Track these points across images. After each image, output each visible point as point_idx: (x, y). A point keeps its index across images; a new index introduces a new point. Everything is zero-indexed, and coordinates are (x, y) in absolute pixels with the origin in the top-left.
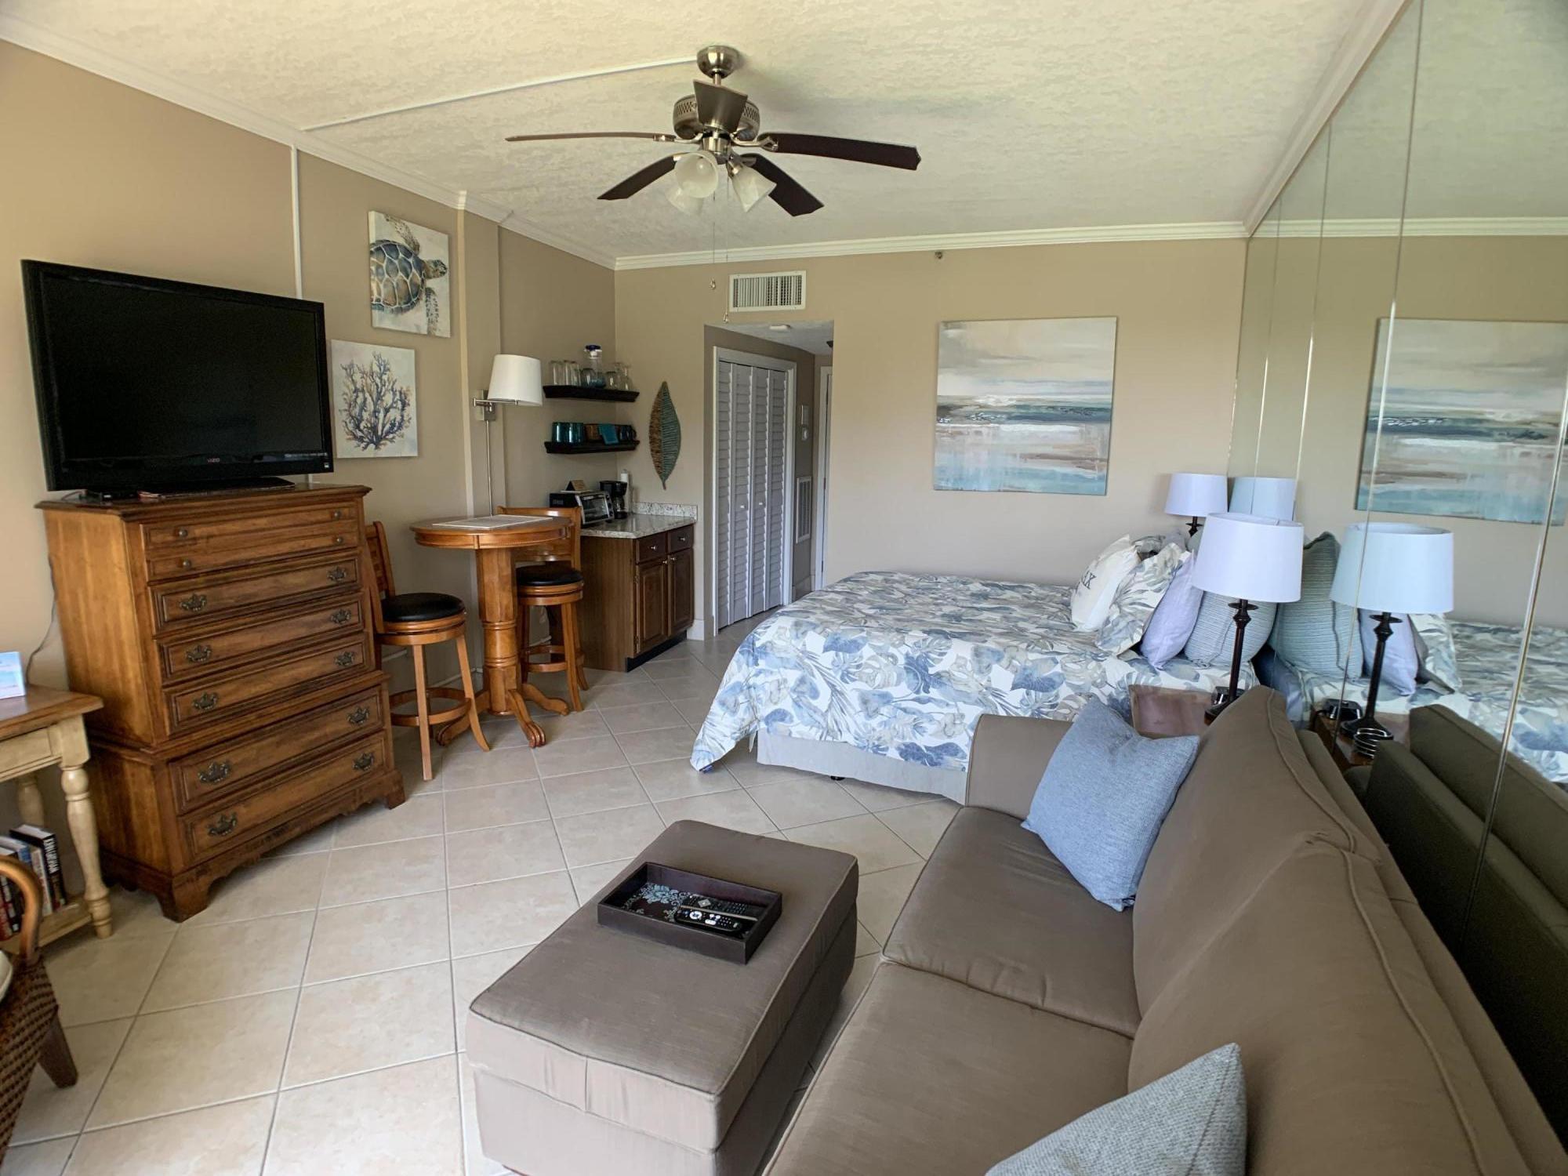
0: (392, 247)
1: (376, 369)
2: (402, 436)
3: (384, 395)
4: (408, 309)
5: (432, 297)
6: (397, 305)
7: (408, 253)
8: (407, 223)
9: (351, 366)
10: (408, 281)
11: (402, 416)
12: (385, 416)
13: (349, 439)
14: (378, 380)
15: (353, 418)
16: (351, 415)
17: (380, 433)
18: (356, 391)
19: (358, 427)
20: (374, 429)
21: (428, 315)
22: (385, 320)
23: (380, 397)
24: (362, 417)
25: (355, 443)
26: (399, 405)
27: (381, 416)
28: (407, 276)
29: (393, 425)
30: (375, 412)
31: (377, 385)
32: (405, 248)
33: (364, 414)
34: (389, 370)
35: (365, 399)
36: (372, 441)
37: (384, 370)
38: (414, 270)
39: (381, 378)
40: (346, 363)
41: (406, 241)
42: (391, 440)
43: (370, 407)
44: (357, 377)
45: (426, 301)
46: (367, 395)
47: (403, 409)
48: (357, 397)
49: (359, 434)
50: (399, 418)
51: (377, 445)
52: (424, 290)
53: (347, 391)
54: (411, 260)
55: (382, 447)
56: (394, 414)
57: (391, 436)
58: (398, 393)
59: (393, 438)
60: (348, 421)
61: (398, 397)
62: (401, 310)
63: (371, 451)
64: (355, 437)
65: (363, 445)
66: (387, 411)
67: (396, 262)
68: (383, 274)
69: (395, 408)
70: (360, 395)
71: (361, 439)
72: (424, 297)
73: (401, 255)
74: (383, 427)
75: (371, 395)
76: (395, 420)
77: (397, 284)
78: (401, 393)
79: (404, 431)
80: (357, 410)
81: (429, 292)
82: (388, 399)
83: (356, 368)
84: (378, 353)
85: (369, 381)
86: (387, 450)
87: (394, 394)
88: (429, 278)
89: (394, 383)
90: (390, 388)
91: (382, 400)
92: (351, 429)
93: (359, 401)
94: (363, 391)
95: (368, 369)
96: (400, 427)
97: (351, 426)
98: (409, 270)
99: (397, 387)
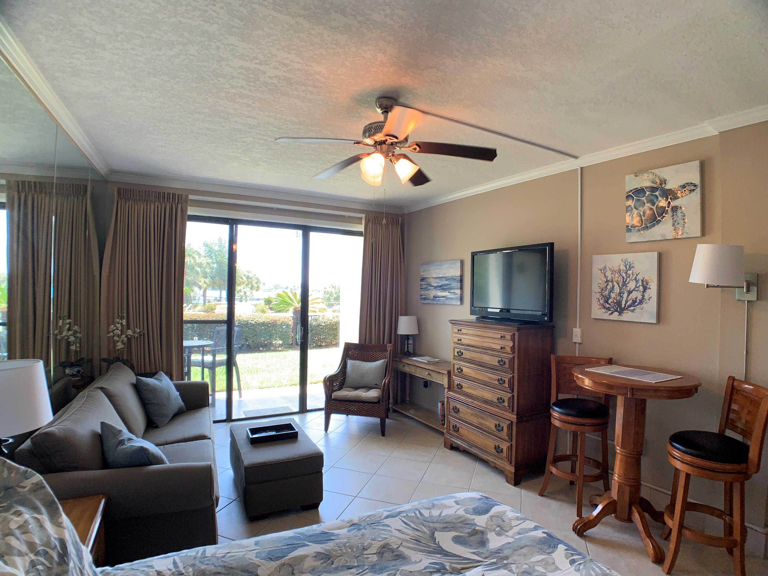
0: (639, 191)
1: (623, 268)
2: (642, 309)
3: (628, 283)
4: (654, 225)
5: (679, 211)
6: (643, 226)
7: (653, 189)
8: (653, 171)
9: (605, 268)
10: (654, 208)
11: (643, 296)
12: (628, 296)
13: (600, 308)
14: (624, 275)
15: (603, 296)
16: (602, 295)
17: (623, 306)
18: (607, 281)
19: (607, 302)
20: (619, 303)
21: (674, 225)
22: (634, 237)
23: (625, 284)
24: (610, 296)
25: (604, 310)
26: (641, 288)
27: (625, 296)
28: (653, 204)
29: (634, 301)
30: (620, 293)
31: (623, 278)
32: (652, 187)
33: (612, 294)
34: (633, 267)
35: (613, 286)
36: (616, 311)
37: (629, 267)
38: (660, 198)
39: (626, 273)
40: (601, 267)
41: (653, 182)
42: (632, 311)
43: (617, 289)
44: (608, 274)
45: (673, 215)
46: (615, 283)
47: (644, 291)
48: (608, 285)
49: (608, 306)
50: (640, 297)
51: (620, 314)
52: (669, 210)
53: (601, 282)
54: (657, 193)
55: (624, 315)
56: (636, 295)
57: (632, 308)
58: (640, 282)
59: (634, 309)
60: (600, 298)
61: (640, 283)
62: (647, 228)
63: (615, 316)
64: (605, 308)
65: (610, 312)
66: (630, 292)
67: (644, 199)
68: (632, 209)
69: (637, 291)
70: (610, 284)
71: (608, 309)
72: (670, 213)
73: (648, 193)
74: (626, 302)
75: (617, 284)
76: (636, 298)
77: (644, 213)
78: (643, 281)
79: (644, 305)
80: (607, 292)
81: (675, 209)
82: (632, 285)
83: (608, 269)
84: (625, 258)
85: (617, 275)
86: (627, 316)
87: (637, 282)
88: (676, 198)
89: (637, 275)
90: (634, 278)
91: (627, 286)
92: (602, 302)
93: (609, 287)
94: (612, 281)
95: (616, 268)
96: (641, 302)
97: (602, 301)
98: (656, 200)
99: (640, 277)
